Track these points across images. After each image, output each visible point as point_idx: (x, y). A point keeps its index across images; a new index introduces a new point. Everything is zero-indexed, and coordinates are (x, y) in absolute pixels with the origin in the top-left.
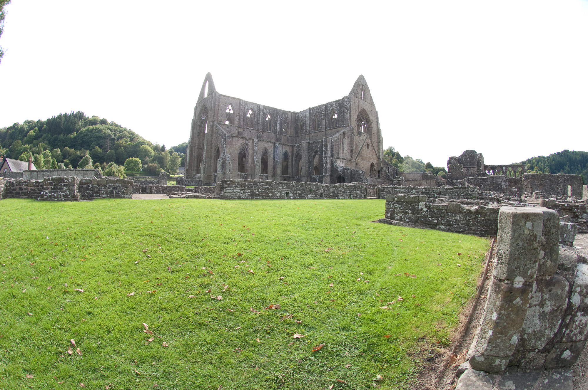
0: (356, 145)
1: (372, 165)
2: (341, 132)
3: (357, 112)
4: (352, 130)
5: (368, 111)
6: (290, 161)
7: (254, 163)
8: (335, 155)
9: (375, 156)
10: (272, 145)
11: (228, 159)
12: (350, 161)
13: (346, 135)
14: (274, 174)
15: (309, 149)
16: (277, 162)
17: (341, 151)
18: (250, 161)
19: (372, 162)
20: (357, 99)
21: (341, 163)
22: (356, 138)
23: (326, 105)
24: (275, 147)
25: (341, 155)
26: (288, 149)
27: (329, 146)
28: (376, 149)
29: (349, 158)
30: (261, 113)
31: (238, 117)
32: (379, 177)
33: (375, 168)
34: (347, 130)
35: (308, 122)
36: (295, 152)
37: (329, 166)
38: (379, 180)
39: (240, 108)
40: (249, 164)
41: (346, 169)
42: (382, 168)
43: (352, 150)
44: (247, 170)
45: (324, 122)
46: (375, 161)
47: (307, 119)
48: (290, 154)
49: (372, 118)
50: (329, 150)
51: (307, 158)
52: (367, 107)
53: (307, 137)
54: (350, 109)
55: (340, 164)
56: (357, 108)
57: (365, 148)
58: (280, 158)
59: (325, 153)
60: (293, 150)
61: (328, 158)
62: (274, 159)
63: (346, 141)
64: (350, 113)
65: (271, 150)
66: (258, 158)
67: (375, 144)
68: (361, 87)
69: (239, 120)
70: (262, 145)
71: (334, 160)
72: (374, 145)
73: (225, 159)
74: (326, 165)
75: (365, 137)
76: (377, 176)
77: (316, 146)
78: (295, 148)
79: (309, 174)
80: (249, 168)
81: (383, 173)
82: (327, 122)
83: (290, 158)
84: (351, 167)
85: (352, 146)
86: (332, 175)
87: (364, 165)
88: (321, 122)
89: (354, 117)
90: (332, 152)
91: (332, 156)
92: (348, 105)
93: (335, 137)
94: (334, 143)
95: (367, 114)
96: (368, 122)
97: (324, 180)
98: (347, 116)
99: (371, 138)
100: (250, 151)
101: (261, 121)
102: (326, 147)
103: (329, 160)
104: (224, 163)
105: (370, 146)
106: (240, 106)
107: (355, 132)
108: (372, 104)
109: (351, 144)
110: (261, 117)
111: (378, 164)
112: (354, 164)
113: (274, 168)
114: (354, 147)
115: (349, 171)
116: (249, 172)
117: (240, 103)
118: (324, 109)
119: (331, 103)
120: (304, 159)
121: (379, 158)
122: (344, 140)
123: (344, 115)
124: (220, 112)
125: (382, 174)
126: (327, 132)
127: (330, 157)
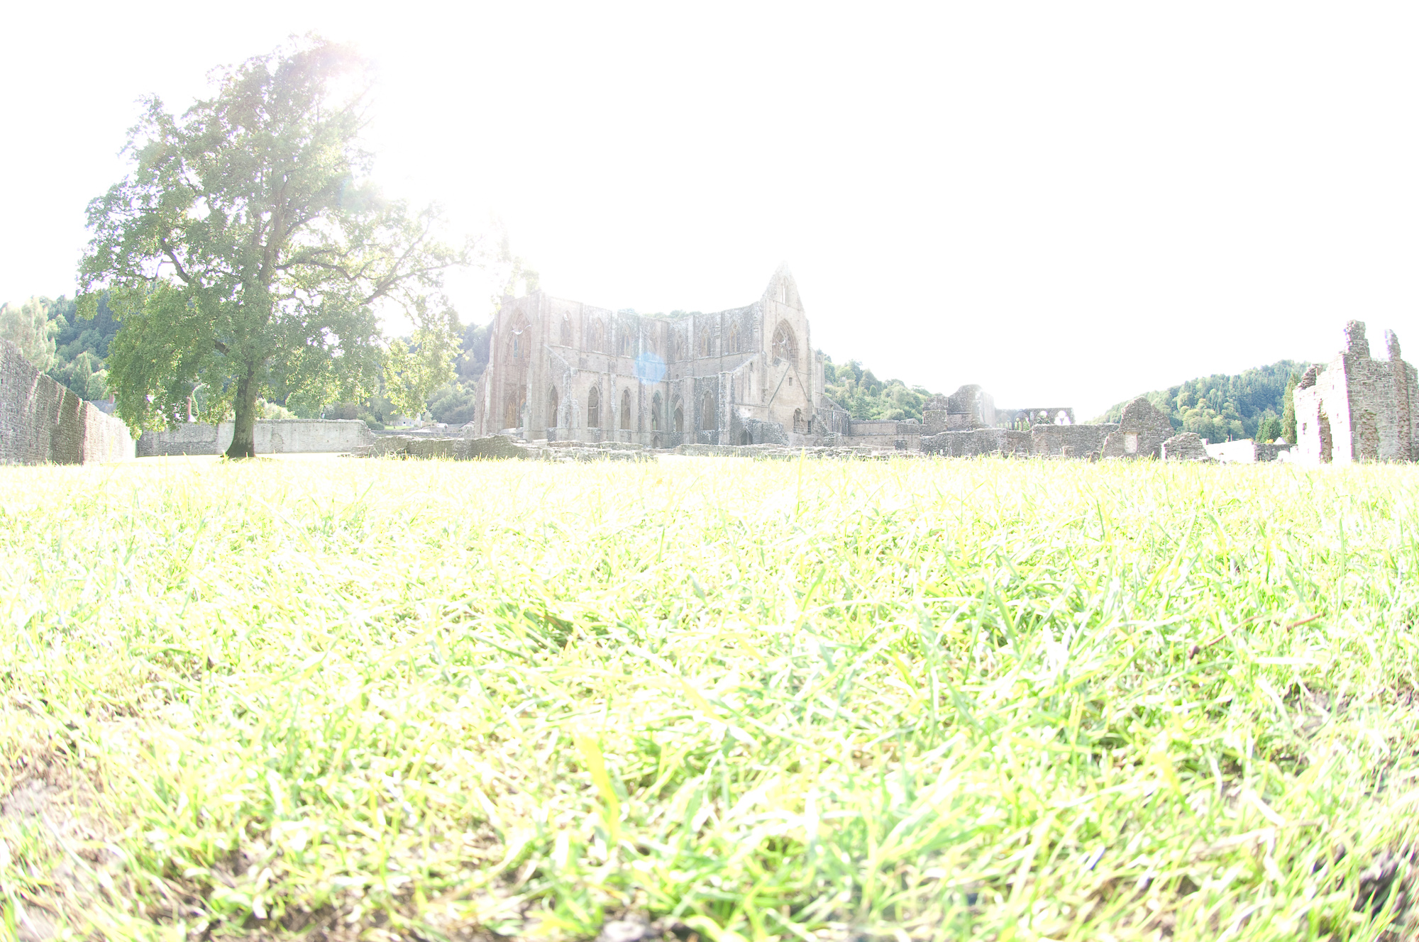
0: (771, 381)
1: (798, 412)
2: (747, 363)
3: (774, 328)
4: (764, 358)
5: (792, 323)
6: (663, 407)
7: (611, 411)
8: (738, 400)
9: (802, 398)
10: (636, 382)
11: (575, 407)
12: (762, 408)
13: (755, 366)
14: (641, 429)
15: (695, 389)
16: (645, 409)
17: (746, 392)
18: (605, 408)
19: (796, 407)
20: (773, 304)
21: (747, 411)
22: (771, 370)
23: (722, 314)
24: (640, 386)
25: (746, 400)
26: (662, 390)
27: (728, 386)
28: (804, 385)
29: (758, 401)
30: (614, 326)
31: (579, 334)
32: (809, 432)
33: (803, 416)
34: (756, 358)
35: (691, 340)
36: (671, 393)
37: (728, 418)
38: (809, 436)
39: (581, 318)
40: (604, 414)
41: (754, 421)
42: (814, 417)
43: (764, 391)
44: (601, 423)
45: (718, 342)
46: (802, 405)
47: (690, 334)
48: (663, 396)
49: (800, 335)
50: (728, 392)
51: (692, 404)
52: (791, 315)
53: (689, 366)
54: (762, 323)
55: (745, 414)
56: (774, 320)
57: (785, 385)
58: (648, 403)
59: (723, 397)
60: (668, 390)
61: (727, 405)
62: (640, 405)
63: (755, 377)
64: (762, 330)
65: (634, 390)
66: (616, 404)
67: (803, 378)
68: (782, 281)
69: (581, 339)
70: (622, 383)
71: (736, 407)
72: (801, 379)
73: (570, 407)
74: (724, 416)
75: (786, 367)
76: (806, 430)
77: (708, 385)
78: (671, 386)
79: (696, 429)
80: (604, 421)
81: (815, 424)
82: (724, 343)
83: (664, 402)
84: (763, 418)
85: (764, 385)
86: (732, 431)
87: (784, 413)
88: (714, 342)
89: (769, 335)
90: (732, 395)
91: (733, 402)
92: (758, 316)
93: (738, 371)
94: (736, 381)
95: (790, 328)
96: (792, 339)
97: (720, 438)
98: (757, 335)
99: (796, 368)
100: (605, 394)
101: (613, 339)
102: (724, 387)
103: (728, 408)
104: (569, 413)
105: (794, 382)
106: (581, 314)
107: (769, 360)
108: (800, 309)
109: (762, 381)
110: (614, 332)
111: (808, 410)
112: (767, 412)
113: (640, 419)
114: (767, 386)
115: (759, 425)
116: (604, 427)
117: (581, 310)
118: (718, 320)
119: (730, 312)
120: (688, 405)
121: (809, 401)
122: (751, 374)
123: (751, 333)
124: (552, 326)
125: (815, 426)
126: (724, 359)
127: (731, 402)
